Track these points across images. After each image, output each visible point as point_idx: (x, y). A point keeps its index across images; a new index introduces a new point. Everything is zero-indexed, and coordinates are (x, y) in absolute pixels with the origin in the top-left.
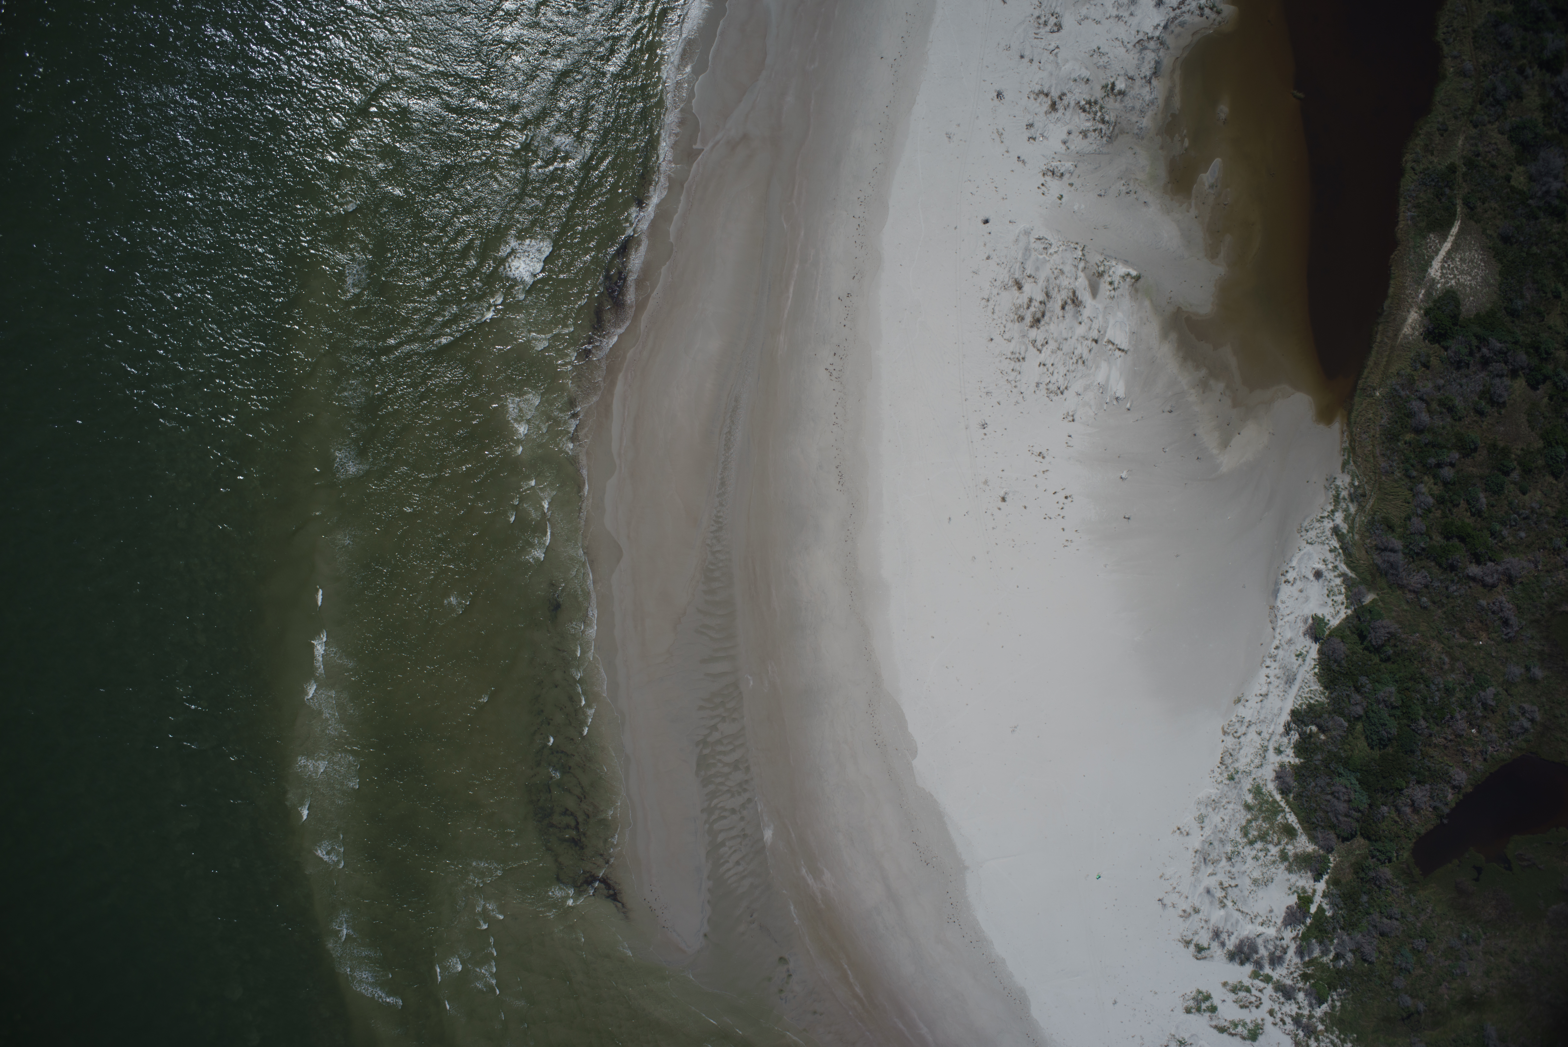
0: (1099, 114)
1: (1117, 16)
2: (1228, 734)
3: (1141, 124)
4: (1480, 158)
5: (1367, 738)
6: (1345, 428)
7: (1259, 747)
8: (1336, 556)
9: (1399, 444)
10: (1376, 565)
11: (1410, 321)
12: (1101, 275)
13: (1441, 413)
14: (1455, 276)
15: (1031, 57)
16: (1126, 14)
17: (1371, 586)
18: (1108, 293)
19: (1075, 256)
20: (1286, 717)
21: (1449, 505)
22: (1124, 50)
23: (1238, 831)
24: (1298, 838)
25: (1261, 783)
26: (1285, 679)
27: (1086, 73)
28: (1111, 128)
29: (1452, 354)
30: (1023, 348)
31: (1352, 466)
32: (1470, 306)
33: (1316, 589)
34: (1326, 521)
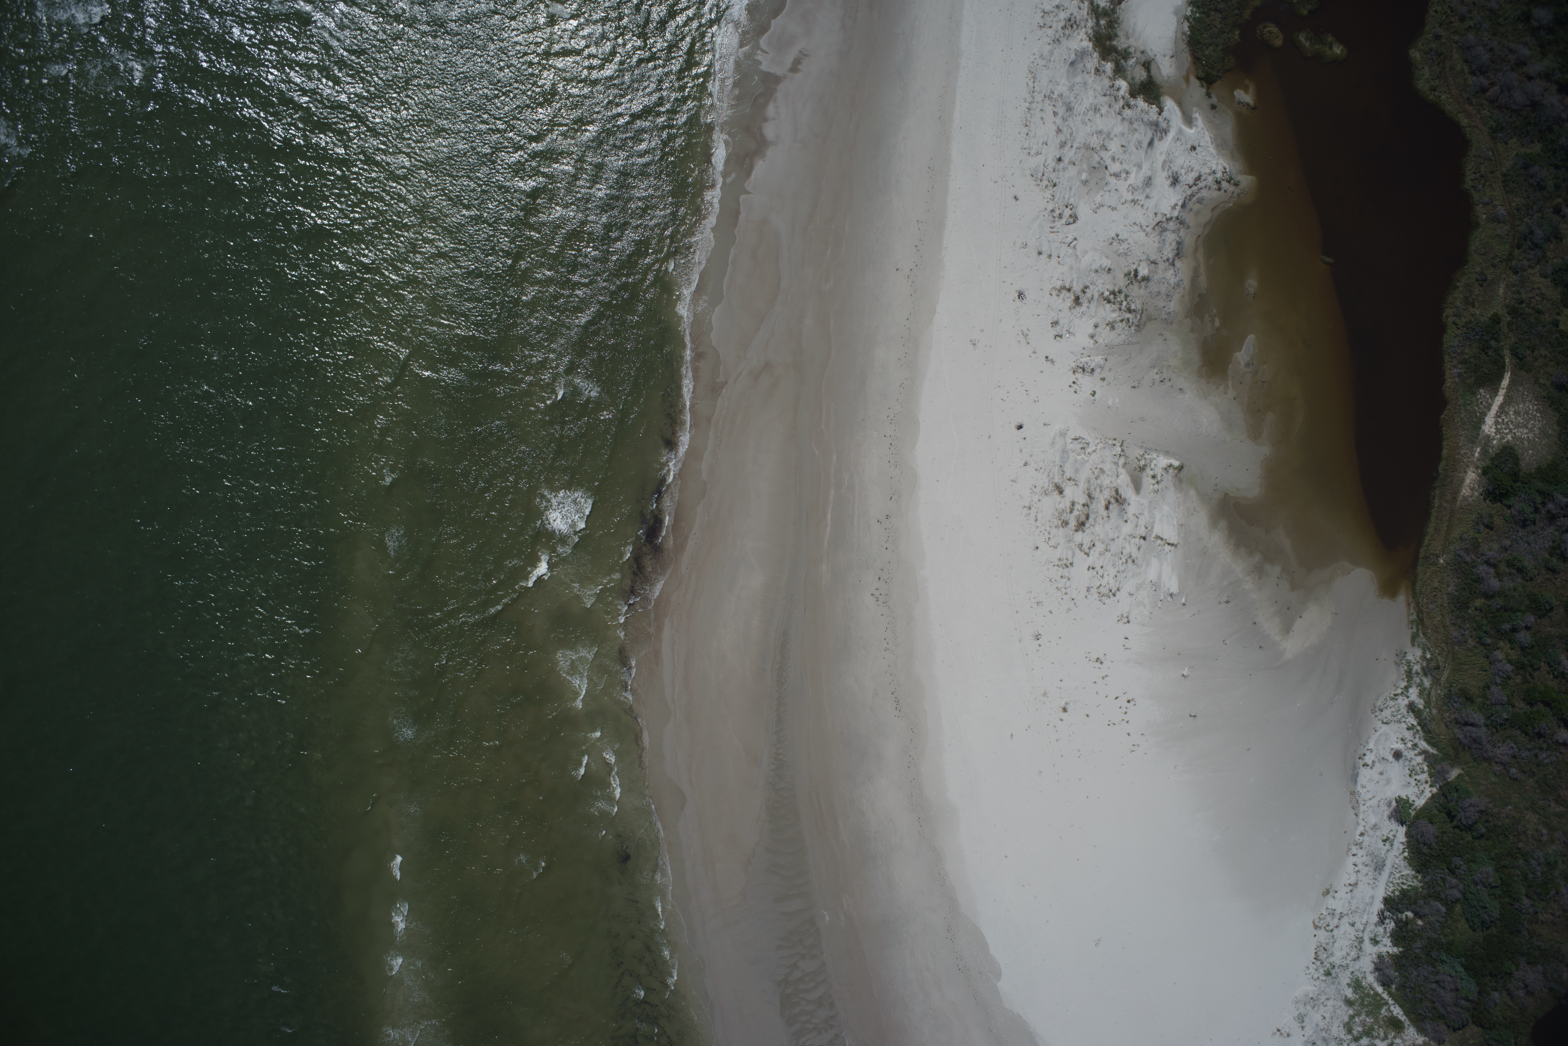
0: (1124, 303)
1: (1133, 201)
2: (1320, 928)
3: (1169, 309)
4: (1524, 305)
5: (1467, 920)
6: (1411, 600)
7: (1354, 938)
8: (1414, 734)
9: (1470, 611)
10: (1458, 739)
11: (1468, 481)
12: (1142, 469)
13: (1510, 574)
14: (1511, 431)
15: (1049, 253)
16: (1142, 197)
17: (1455, 761)
18: (1152, 487)
19: (1114, 453)
20: (1378, 905)
21: (1529, 669)
22: (1143, 234)
23: (1341, 1028)
24: (1405, 1031)
25: (1360, 976)
26: (1373, 865)
27: (1107, 263)
28: (1138, 316)
29: (1516, 513)
30: (1070, 553)
31: (1422, 639)
32: (1529, 460)
33: (1397, 771)
34: (1400, 698)
